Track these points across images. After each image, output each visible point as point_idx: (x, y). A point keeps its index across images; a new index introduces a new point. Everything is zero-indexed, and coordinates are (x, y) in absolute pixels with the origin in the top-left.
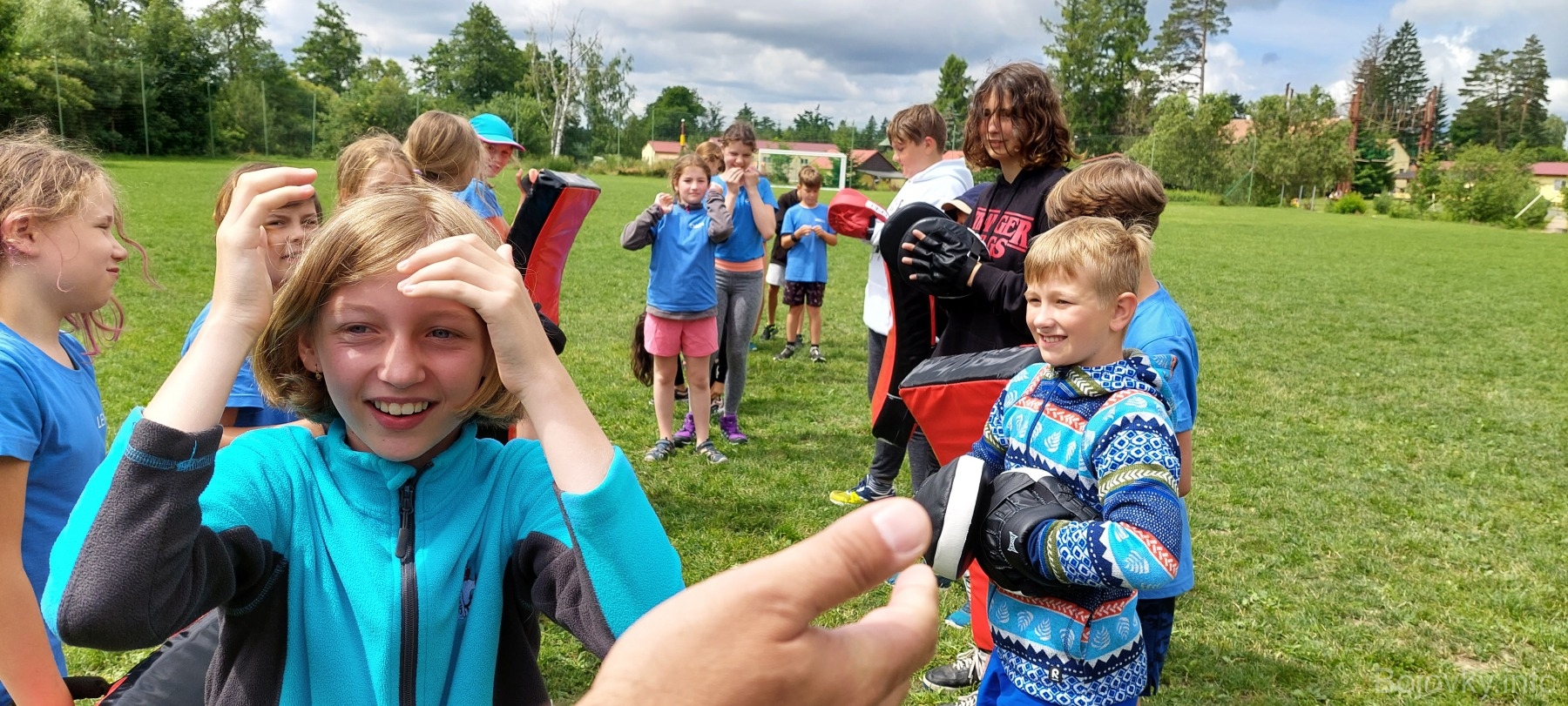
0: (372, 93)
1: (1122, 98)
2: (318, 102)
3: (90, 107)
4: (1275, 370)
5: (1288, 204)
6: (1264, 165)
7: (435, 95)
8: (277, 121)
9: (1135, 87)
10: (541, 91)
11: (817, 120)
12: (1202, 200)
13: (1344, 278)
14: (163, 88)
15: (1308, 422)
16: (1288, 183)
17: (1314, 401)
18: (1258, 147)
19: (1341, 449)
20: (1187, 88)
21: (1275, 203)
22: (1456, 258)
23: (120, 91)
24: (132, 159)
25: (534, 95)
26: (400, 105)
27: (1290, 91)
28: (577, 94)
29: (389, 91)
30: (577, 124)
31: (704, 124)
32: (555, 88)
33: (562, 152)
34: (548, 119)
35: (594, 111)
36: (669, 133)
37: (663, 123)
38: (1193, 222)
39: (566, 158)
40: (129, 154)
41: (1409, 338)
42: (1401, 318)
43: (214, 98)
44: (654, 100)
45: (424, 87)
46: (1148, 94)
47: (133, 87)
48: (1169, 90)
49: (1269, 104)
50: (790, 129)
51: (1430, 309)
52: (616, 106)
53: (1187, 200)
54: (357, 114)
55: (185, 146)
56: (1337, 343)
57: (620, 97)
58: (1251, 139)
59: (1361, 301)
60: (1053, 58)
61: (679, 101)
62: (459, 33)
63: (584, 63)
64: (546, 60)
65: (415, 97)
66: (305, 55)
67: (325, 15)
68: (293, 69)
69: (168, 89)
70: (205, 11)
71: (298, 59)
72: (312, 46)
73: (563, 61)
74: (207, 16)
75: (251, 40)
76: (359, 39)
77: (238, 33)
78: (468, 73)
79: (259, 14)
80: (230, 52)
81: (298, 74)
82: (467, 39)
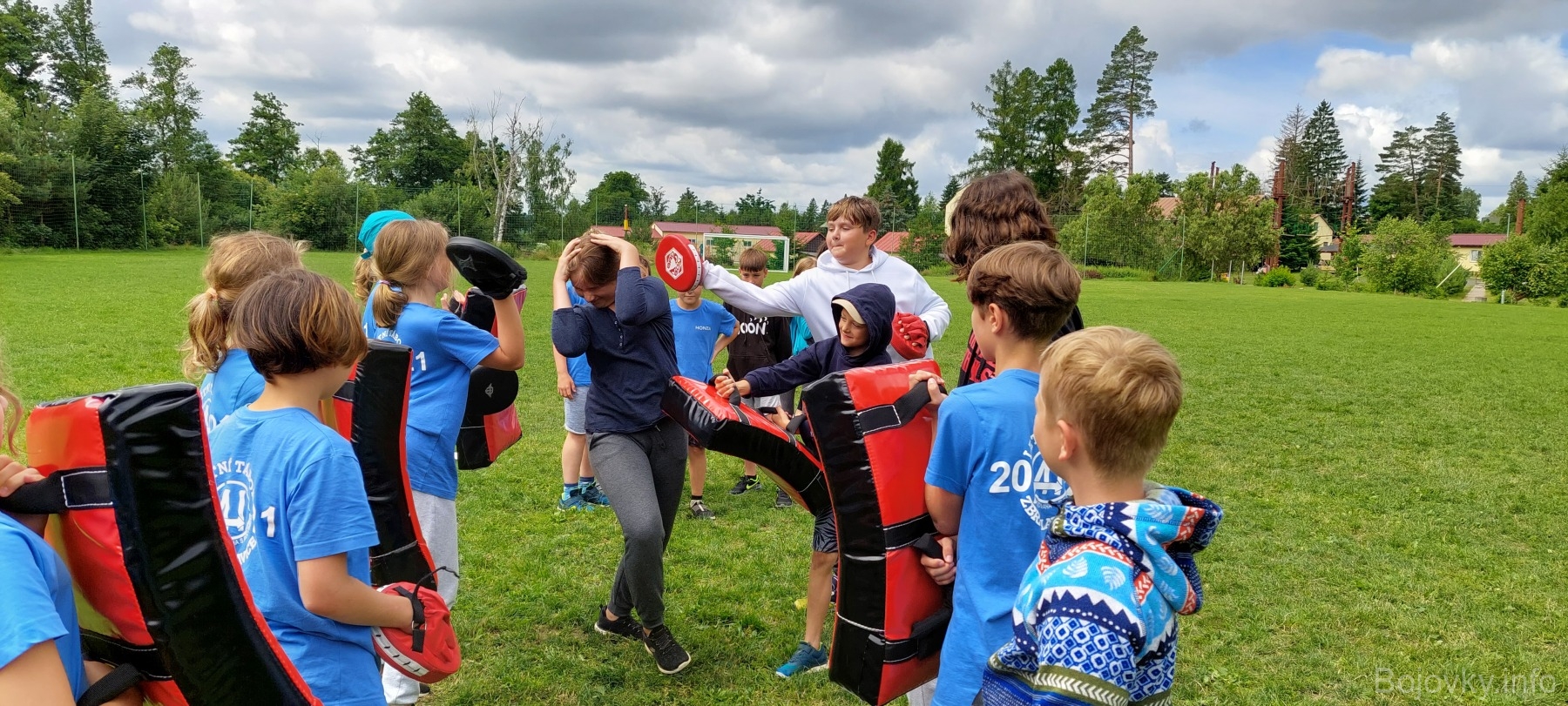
0: (309, 184)
1: (1054, 178)
2: (254, 193)
3: (17, 201)
4: (1217, 444)
5: (1219, 279)
6: (1193, 241)
7: (374, 184)
8: (211, 214)
9: (1066, 167)
10: (482, 178)
11: (759, 203)
12: (1136, 276)
13: (1278, 351)
14: (95, 182)
15: (1254, 495)
16: (1217, 259)
17: (1258, 475)
18: (1187, 226)
19: (1288, 522)
20: (1114, 170)
21: (1205, 278)
22: (1383, 328)
23: (49, 184)
24: (62, 252)
25: (475, 182)
26: (339, 194)
27: (1215, 169)
28: (518, 180)
29: (327, 181)
30: (520, 211)
31: (646, 208)
32: (497, 175)
33: (505, 239)
34: (490, 206)
35: (536, 197)
36: (611, 218)
37: (606, 208)
38: (1129, 298)
39: (509, 245)
40: (58, 247)
41: (1344, 409)
42: (1335, 390)
43: (148, 190)
44: (596, 186)
45: (363, 177)
46: (1080, 174)
47: (63, 180)
48: (1101, 171)
49: (1195, 184)
50: (732, 212)
51: (1363, 379)
52: (558, 192)
53: (1121, 276)
55: (117, 239)
56: (1275, 415)
57: (561, 182)
58: (1180, 217)
59: (1296, 373)
60: (986, 141)
61: (621, 186)
62: (399, 122)
63: (525, 150)
64: (488, 147)
65: (354, 187)
66: (241, 146)
67: (262, 106)
68: (229, 159)
69: (101, 182)
70: (140, 104)
71: (234, 150)
72: (248, 137)
73: (505, 149)
74: (141, 108)
75: (186, 131)
76: (297, 130)
77: (173, 125)
78: (408, 161)
79: (194, 106)
80: (165, 144)
81: (234, 164)
82: (407, 129)
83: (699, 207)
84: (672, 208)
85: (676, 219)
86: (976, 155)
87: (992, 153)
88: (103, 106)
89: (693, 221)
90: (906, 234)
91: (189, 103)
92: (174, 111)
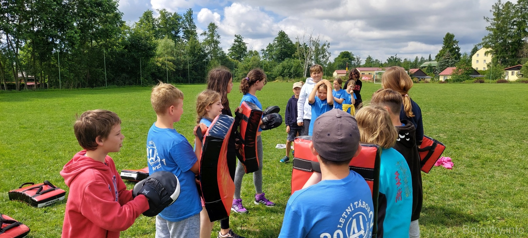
0: (250, 61)
1: (521, 44)
2: (235, 65)
3: (174, 70)
7: (268, 60)
10: (300, 57)
11: (396, 59)
14: (193, 64)
23: (182, 65)
24: (185, 85)
25: (298, 58)
26: (258, 64)
28: (312, 57)
29: (255, 60)
31: (354, 63)
32: (305, 55)
34: (302, 66)
35: (317, 61)
36: (342, 67)
37: (340, 64)
40: (184, 83)
43: (207, 66)
44: (337, 57)
45: (265, 58)
47: (186, 64)
50: (385, 63)
52: (325, 60)
54: (246, 68)
55: (199, 80)
57: (326, 57)
60: (490, 31)
61: (345, 56)
62: (275, 41)
63: (314, 47)
64: (302, 46)
65: (262, 62)
66: (231, 51)
67: (237, 39)
68: (228, 55)
69: (195, 64)
70: (204, 40)
71: (229, 52)
72: (233, 48)
73: (308, 47)
74: (205, 42)
75: (216, 48)
76: (246, 45)
77: (213, 46)
78: (278, 53)
79: (219, 40)
80: (211, 52)
81: (229, 57)
82: (278, 42)
83: (373, 62)
84: (363, 62)
85: (365, 66)
86: (485, 37)
87: (492, 36)
88: (196, 42)
89: (371, 67)
90: (455, 68)
91: (218, 40)
92: (214, 43)
